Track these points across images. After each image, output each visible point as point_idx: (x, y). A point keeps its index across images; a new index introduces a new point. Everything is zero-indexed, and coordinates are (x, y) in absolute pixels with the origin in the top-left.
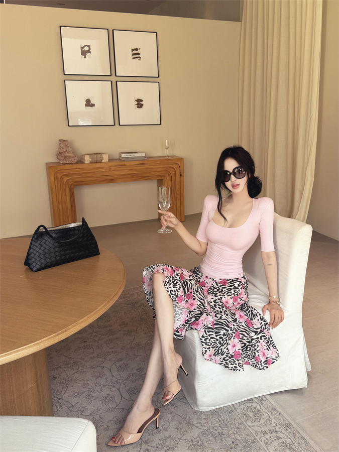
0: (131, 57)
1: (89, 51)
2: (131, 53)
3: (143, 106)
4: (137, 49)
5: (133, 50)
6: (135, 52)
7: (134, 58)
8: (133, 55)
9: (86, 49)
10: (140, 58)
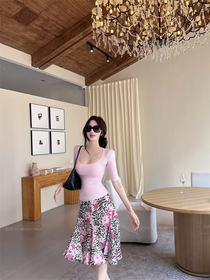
0: (56, 120)
1: (41, 117)
2: (56, 118)
3: (60, 144)
4: (58, 117)
5: (56, 117)
6: (57, 118)
7: (57, 121)
8: (57, 119)
9: (40, 115)
10: (59, 120)
